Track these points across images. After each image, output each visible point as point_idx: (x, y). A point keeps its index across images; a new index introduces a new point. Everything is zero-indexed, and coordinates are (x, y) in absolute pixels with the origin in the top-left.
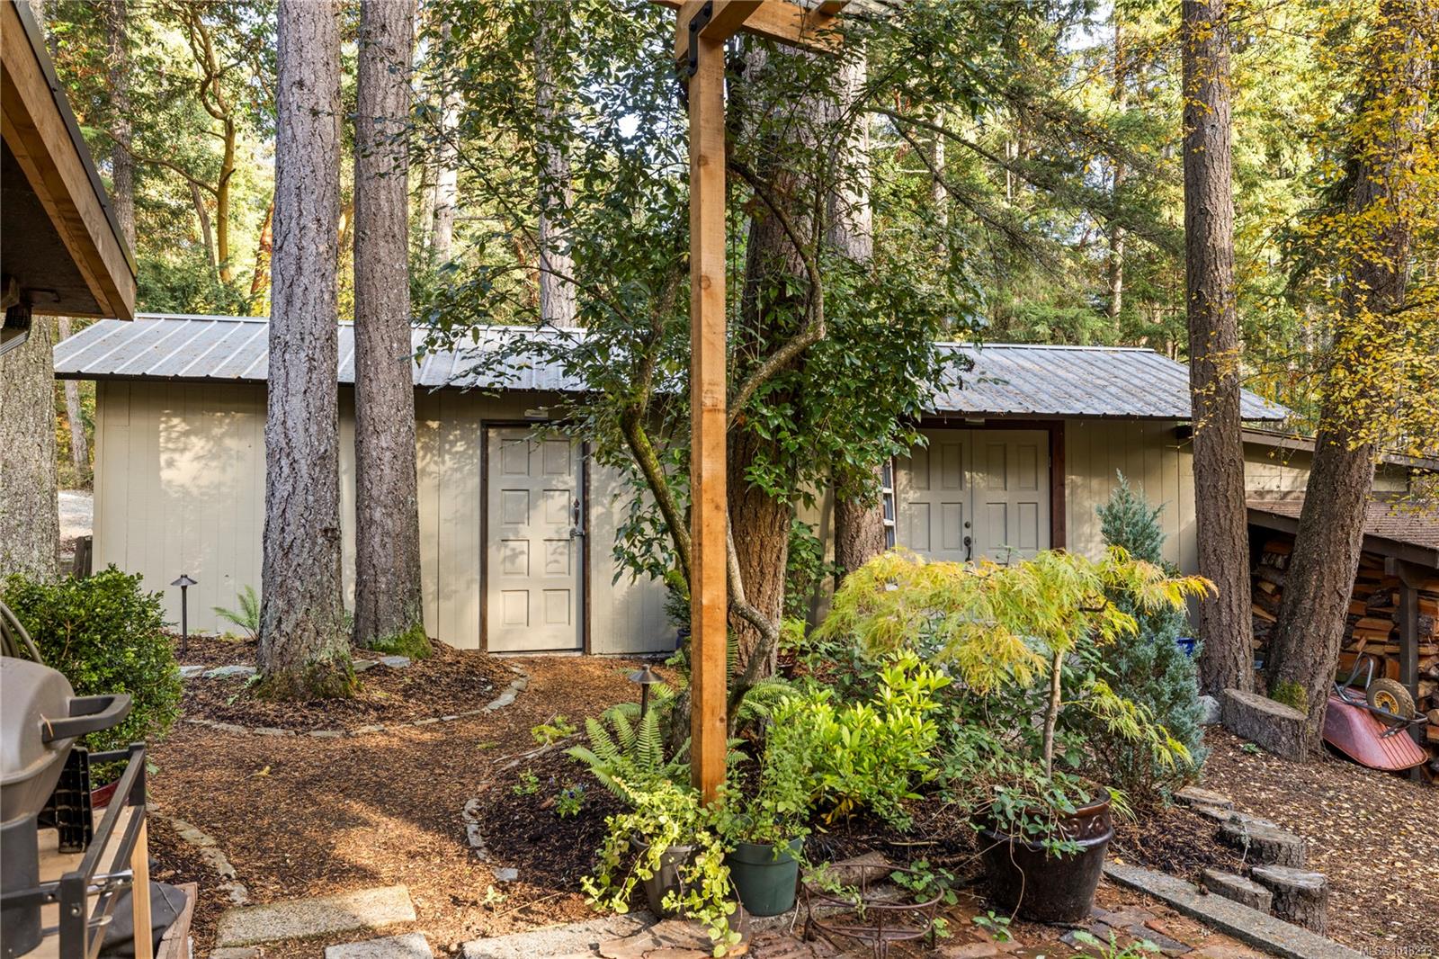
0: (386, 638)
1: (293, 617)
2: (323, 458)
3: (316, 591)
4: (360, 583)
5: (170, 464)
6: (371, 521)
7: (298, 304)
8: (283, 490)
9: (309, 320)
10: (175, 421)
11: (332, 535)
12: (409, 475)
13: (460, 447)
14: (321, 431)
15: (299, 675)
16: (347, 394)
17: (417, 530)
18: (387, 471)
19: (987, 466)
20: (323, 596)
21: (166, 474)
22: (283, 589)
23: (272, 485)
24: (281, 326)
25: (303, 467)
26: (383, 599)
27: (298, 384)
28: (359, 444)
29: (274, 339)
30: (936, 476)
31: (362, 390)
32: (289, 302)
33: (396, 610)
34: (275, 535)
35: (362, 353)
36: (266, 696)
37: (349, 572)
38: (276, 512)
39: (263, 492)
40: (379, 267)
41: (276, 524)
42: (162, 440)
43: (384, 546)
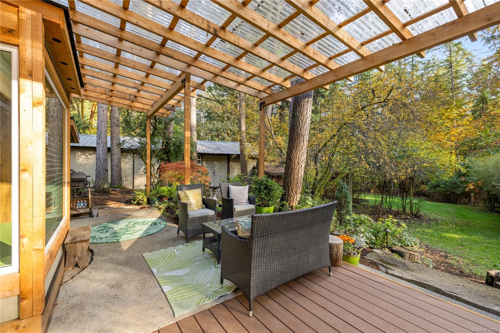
0: (116, 186)
1: (100, 182)
2: (105, 159)
3: (104, 178)
4: (111, 178)
5: (78, 159)
6: (113, 169)
7: (101, 138)
8: (99, 164)
9: (103, 140)
10: (79, 153)
11: (107, 170)
12: (120, 162)
13: (129, 157)
14: (105, 156)
15: (101, 189)
16: (109, 150)
17: (121, 170)
18: (116, 161)
19: (217, 161)
20: (105, 179)
21: (78, 161)
22: (99, 178)
23: (97, 163)
24: (98, 141)
25: (102, 161)
26: (115, 180)
27: (101, 149)
28: (111, 157)
29: (97, 143)
30: (209, 162)
31: (112, 149)
32: (100, 138)
33: (117, 182)
34: (97, 170)
35: (112, 143)
36: (96, 192)
37: (110, 177)
38: (98, 167)
39: (96, 164)
40: (114, 131)
41: (97, 169)
42: (77, 156)
43: (115, 172)
